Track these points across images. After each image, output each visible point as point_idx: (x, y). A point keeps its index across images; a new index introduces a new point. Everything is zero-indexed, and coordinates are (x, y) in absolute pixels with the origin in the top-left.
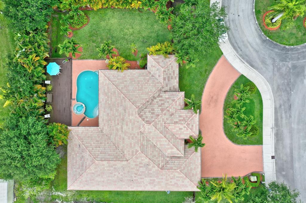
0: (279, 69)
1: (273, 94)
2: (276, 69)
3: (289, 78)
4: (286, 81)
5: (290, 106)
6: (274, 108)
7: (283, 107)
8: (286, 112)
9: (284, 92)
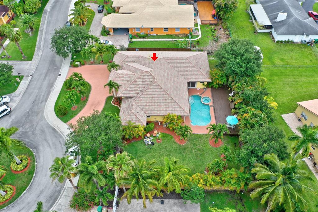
0: (32, 126)
1: (44, 110)
2: (34, 126)
3: (25, 120)
4: (30, 118)
5: (34, 102)
6: (47, 101)
7: (40, 102)
8: (39, 99)
9: (35, 111)
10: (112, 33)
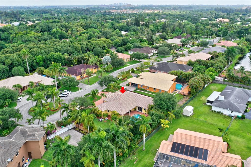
10: (130, 85)
